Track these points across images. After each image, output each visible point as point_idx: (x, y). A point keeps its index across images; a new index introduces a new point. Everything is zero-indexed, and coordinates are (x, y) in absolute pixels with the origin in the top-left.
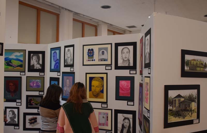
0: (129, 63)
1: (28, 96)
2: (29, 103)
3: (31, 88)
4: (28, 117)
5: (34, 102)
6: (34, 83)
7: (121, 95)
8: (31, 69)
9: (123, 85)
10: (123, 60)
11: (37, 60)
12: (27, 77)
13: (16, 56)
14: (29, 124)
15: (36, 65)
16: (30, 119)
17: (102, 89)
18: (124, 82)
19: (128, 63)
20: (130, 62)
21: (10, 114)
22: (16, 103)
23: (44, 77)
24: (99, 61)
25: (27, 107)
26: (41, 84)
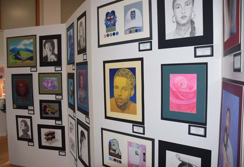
0: (193, 29)
1: (41, 102)
2: (43, 111)
3: (45, 89)
4: (44, 131)
5: (49, 109)
6: (49, 83)
7: (172, 109)
8: (44, 62)
9: (179, 85)
10: (178, 23)
11: (51, 49)
12: (39, 74)
13: (25, 45)
14: (46, 140)
15: (50, 55)
16: (46, 134)
17: (133, 93)
18: (182, 78)
19: (190, 30)
20: (195, 27)
21: (22, 126)
22: (28, 110)
23: (61, 73)
24: (125, 34)
25: (42, 117)
26: (57, 85)
